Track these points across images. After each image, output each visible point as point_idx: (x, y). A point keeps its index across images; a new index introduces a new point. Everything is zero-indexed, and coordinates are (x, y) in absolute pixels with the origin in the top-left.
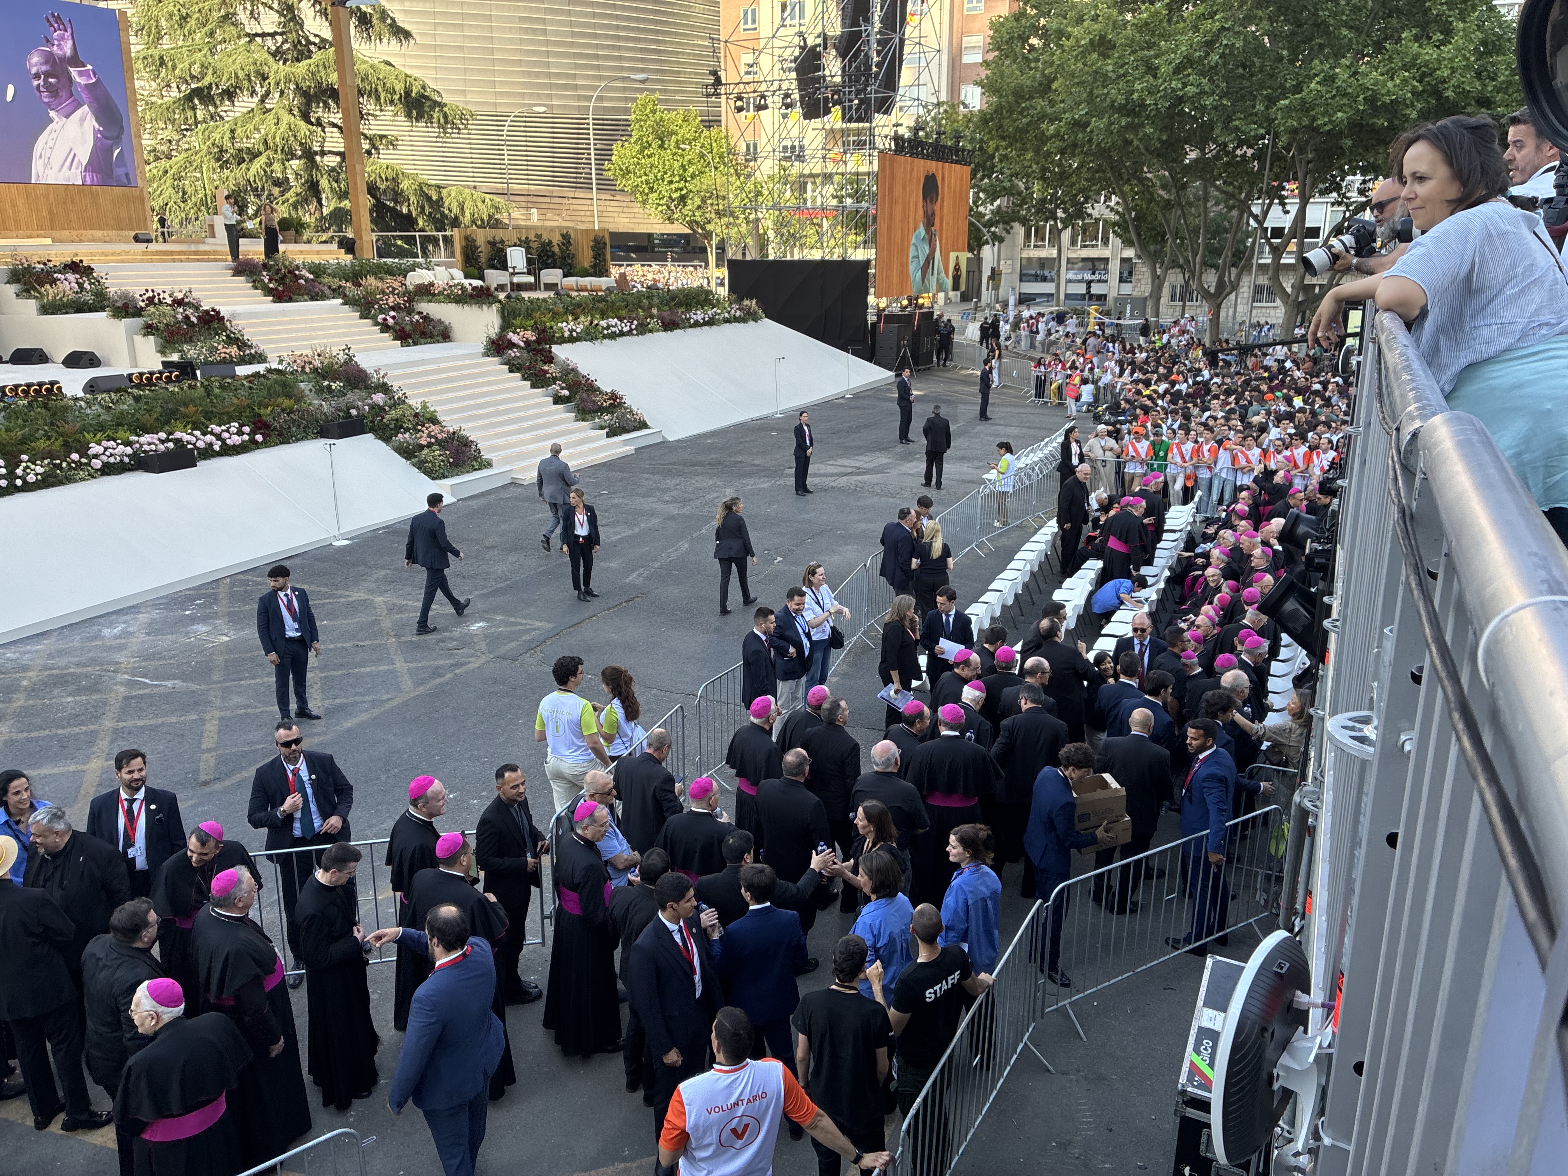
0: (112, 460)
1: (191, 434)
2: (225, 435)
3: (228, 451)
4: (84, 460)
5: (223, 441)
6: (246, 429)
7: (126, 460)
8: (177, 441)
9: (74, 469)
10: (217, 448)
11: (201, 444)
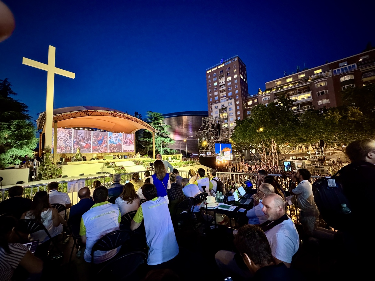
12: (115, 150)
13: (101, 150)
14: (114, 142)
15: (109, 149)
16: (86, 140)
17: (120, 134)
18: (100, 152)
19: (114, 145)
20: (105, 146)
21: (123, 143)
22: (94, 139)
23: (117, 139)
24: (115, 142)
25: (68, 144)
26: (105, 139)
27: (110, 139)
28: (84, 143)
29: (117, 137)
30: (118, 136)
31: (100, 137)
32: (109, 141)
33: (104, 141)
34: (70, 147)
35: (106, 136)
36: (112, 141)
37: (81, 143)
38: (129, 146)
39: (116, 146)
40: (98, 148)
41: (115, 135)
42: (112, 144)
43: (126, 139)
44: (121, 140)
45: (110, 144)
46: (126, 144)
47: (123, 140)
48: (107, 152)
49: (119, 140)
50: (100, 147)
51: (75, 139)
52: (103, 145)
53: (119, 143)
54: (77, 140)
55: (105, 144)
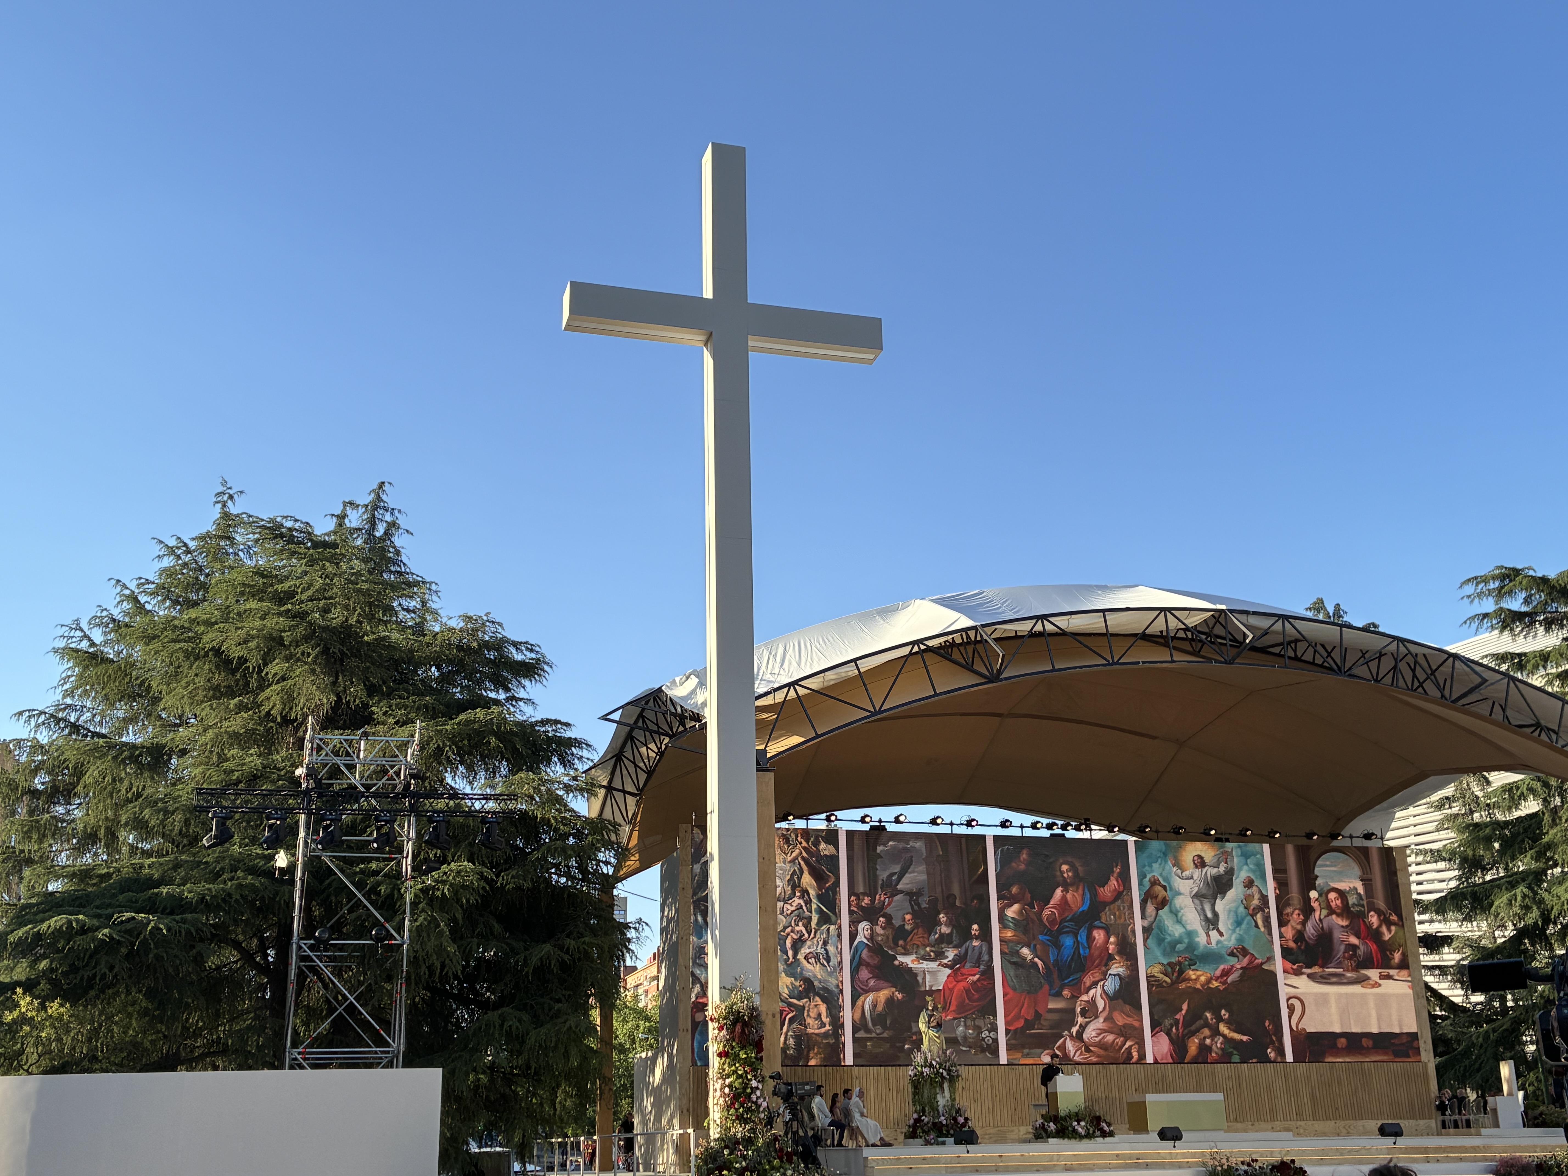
12: (1216, 1032)
13: (1079, 1036)
14: (1192, 947)
16: (945, 930)
17: (1245, 856)
18: (1079, 1059)
19: (1199, 976)
20: (1111, 985)
21: (1286, 953)
22: (1012, 912)
23: (1220, 905)
24: (1201, 939)
25: (813, 970)
26: (1107, 917)
27: (1150, 908)
28: (933, 965)
29: (1221, 885)
31: (1059, 892)
32: (1147, 931)
33: (1099, 935)
34: (831, 999)
35: (1113, 882)
36: (1176, 931)
37: (908, 960)
38: (1357, 989)
39: (1215, 984)
40: (1050, 1016)
41: (1200, 863)
42: (1181, 972)
43: (1312, 910)
44: (1259, 918)
45: (1156, 971)
46: (1316, 969)
47: (1282, 923)
48: (1135, 1055)
49: (1238, 923)
50: (1075, 997)
51: (864, 926)
52: (1095, 984)
53: (1244, 952)
54: (878, 930)
55: (1117, 968)
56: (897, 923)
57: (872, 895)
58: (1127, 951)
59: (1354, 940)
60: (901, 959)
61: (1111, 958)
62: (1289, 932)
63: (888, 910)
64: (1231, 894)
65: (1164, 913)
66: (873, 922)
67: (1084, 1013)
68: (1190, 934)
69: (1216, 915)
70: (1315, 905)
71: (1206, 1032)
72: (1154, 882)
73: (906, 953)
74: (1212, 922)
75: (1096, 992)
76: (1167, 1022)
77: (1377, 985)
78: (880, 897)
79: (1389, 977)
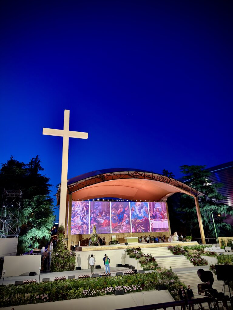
0: (109, 291)
1: (127, 287)
2: (134, 287)
3: (133, 291)
4: (104, 291)
5: (133, 289)
6: (139, 286)
7: (112, 291)
8: (124, 288)
9: (102, 293)
10: (131, 290)
11: (128, 289)
13: (122, 229)
14: (138, 216)
15: (132, 227)
16: (104, 215)
17: (145, 204)
18: (122, 232)
19: (139, 220)
20: (126, 222)
21: (151, 217)
22: (113, 212)
23: (142, 211)
24: (139, 215)
25: (85, 221)
26: (126, 212)
27: (132, 211)
28: (102, 220)
29: (142, 208)
30: (143, 206)
31: (120, 209)
32: (132, 214)
33: (125, 215)
35: (127, 208)
36: (136, 214)
37: (98, 219)
38: (160, 222)
39: (141, 221)
40: (118, 226)
41: (139, 205)
42: (136, 220)
43: (154, 211)
44: (147, 212)
45: (133, 220)
46: (155, 219)
47: (150, 213)
48: (130, 231)
49: (144, 213)
50: (121, 224)
51: (92, 214)
52: (124, 222)
53: (145, 217)
54: (94, 215)
55: (127, 219)
56: (97, 214)
57: (94, 210)
58: (129, 217)
59: (160, 215)
60: (97, 219)
61: (126, 218)
62: (151, 214)
63: (96, 212)
64: (143, 209)
65: (134, 212)
66: (94, 214)
67: (123, 226)
68: (137, 215)
69: (141, 212)
70: (155, 210)
71: (140, 228)
72: (133, 208)
73: (98, 218)
74: (140, 213)
75: (124, 223)
76: (134, 227)
77: (163, 221)
78: (95, 210)
79: (165, 220)
